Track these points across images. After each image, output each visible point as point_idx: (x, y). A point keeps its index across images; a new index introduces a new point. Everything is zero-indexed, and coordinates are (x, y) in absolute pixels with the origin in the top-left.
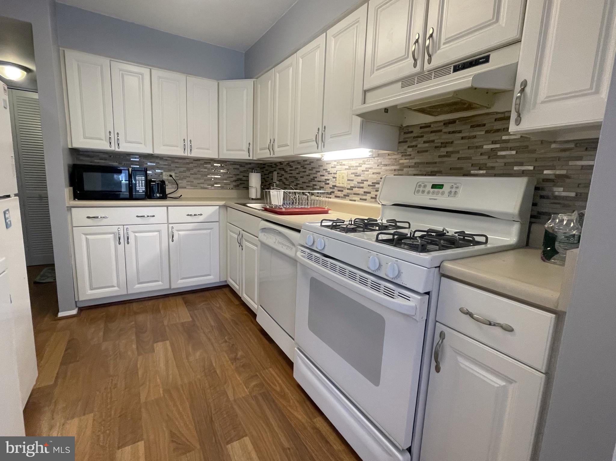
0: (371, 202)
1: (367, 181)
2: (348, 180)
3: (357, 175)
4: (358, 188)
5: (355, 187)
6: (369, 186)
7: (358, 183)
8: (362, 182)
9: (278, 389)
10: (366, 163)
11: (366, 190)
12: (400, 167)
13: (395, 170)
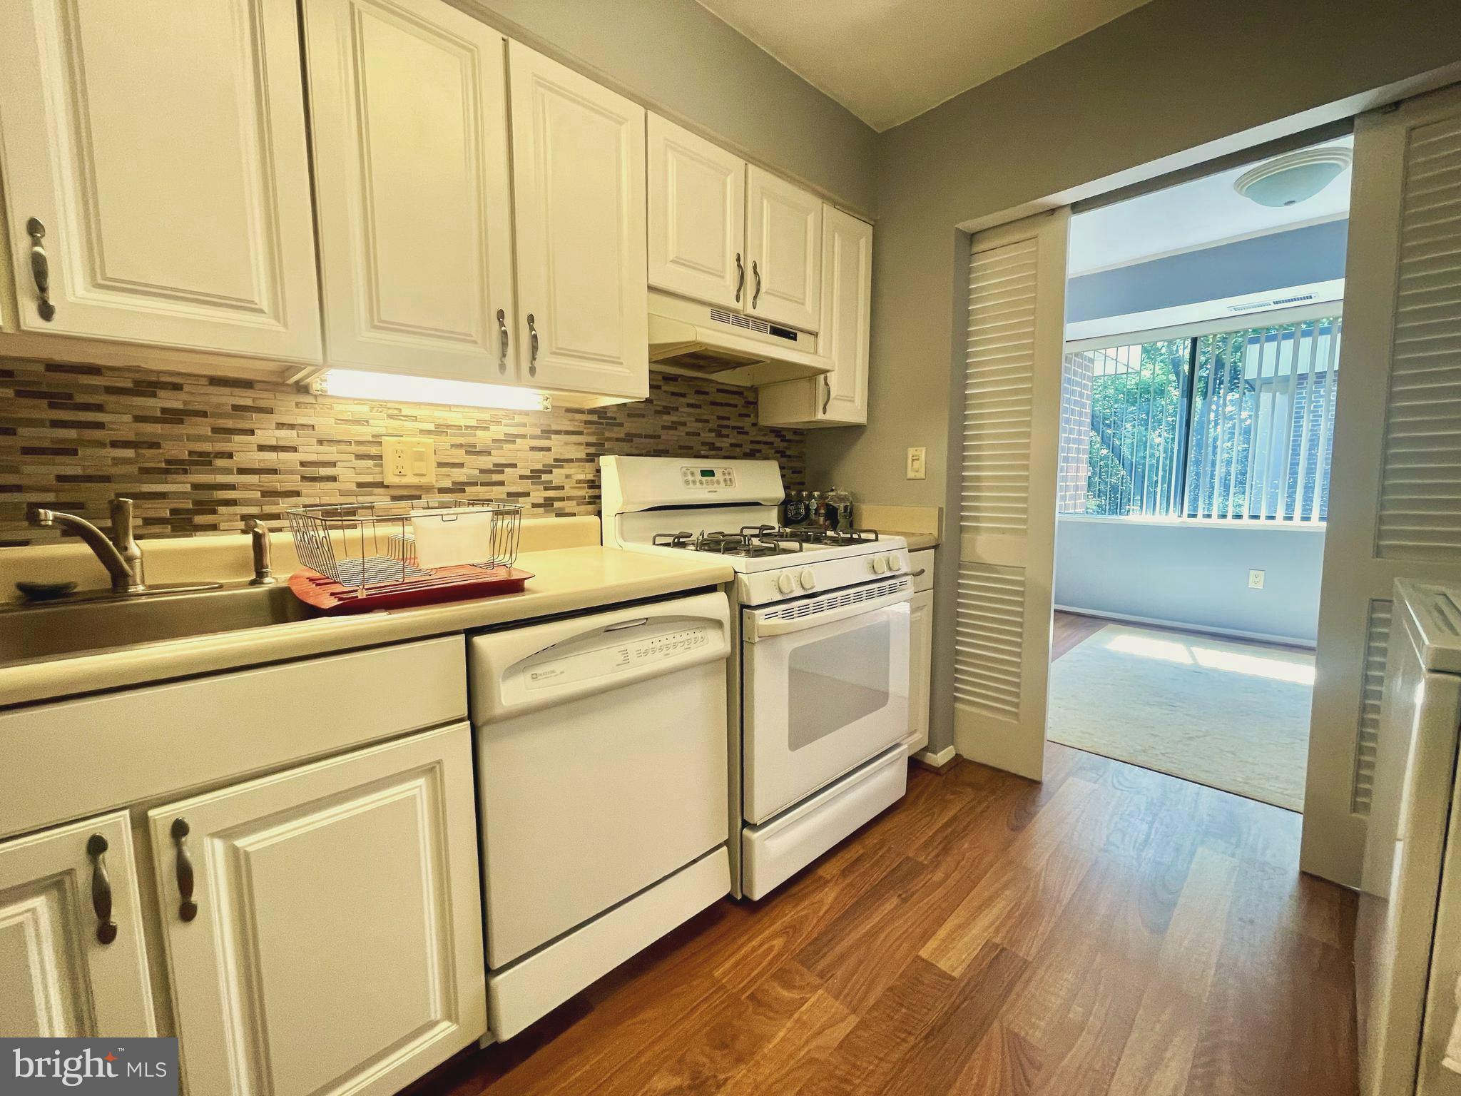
0: (534, 516)
1: (514, 466)
2: (440, 465)
3: (472, 451)
4: (483, 484)
5: (475, 484)
6: (522, 477)
7: (482, 471)
8: (499, 468)
9: (778, 943)
10: (503, 421)
11: (513, 489)
12: (598, 439)
13: (588, 444)
